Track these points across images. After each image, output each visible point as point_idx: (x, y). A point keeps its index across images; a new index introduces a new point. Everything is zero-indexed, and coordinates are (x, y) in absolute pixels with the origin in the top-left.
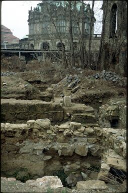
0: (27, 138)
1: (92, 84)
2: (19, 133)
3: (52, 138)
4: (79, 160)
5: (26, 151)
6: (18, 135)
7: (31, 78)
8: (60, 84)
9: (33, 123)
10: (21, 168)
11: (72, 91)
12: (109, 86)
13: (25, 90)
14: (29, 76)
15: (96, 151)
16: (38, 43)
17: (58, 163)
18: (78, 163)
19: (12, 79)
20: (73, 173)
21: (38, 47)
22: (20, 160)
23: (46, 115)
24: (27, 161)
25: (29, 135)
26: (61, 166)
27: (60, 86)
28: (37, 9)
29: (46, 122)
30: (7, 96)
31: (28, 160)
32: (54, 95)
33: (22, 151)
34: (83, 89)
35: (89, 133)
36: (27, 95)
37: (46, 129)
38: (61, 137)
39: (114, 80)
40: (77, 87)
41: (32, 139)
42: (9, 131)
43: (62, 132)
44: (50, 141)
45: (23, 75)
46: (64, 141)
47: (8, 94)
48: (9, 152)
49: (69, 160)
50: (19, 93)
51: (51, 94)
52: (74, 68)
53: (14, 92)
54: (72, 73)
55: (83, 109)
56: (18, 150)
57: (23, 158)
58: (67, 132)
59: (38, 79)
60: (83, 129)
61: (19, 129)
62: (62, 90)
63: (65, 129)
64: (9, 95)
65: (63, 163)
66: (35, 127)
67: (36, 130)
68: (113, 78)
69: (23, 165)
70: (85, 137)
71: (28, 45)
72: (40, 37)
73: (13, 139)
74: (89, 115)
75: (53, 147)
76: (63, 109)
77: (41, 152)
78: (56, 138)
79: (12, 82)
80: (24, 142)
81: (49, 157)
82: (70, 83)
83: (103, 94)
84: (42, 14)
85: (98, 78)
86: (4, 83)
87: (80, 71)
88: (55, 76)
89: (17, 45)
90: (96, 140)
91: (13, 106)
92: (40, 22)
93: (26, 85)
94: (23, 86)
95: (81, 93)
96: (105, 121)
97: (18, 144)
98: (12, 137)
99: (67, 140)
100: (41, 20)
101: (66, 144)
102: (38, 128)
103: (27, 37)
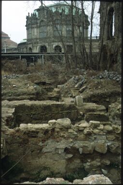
0: (49, 137)
1: (98, 84)
2: (42, 133)
3: (73, 136)
4: (99, 157)
5: (49, 150)
6: (41, 135)
7: (36, 79)
8: (67, 85)
9: (55, 123)
10: (44, 167)
11: (79, 92)
12: (114, 85)
13: (34, 91)
14: (34, 78)
15: (115, 148)
16: (36, 47)
17: (78, 161)
18: (98, 160)
19: (19, 81)
20: (94, 170)
21: (36, 50)
22: (43, 159)
23: (60, 114)
24: (49, 160)
25: (52, 135)
26: (81, 164)
27: (67, 87)
28: (34, 15)
29: (67, 122)
30: (18, 98)
31: (51, 158)
32: (62, 95)
33: (44, 150)
34: (90, 89)
35: (108, 131)
36: (37, 96)
37: (67, 128)
38: (82, 136)
39: (118, 80)
40: (84, 87)
41: (54, 138)
42: (33, 132)
43: (82, 131)
44: (71, 140)
45: (29, 78)
46: (85, 140)
47: (19, 95)
48: (32, 152)
49: (89, 158)
50: (29, 94)
51: (58, 94)
52: (78, 69)
53: (25, 94)
54: (76, 74)
55: (96, 108)
56: (41, 150)
57: (46, 157)
58: (87, 130)
59: (43, 81)
60: (102, 127)
61: (41, 129)
62: (70, 90)
63: (85, 128)
64: (21, 96)
65: (83, 161)
66: (56, 127)
67: (58, 130)
68: (116, 77)
69: (46, 164)
70: (104, 135)
71: (27, 48)
72: (38, 40)
73: (36, 139)
74: (102, 113)
75: (74, 146)
76: (77, 109)
77: (63, 151)
78: (77, 137)
79: (20, 84)
80: (47, 142)
81: (70, 156)
82: (76, 84)
83: (110, 93)
84: (39, 19)
85: (103, 78)
86: (14, 86)
87: (84, 71)
88: (60, 77)
89: (15, 49)
90: (114, 138)
91: (29, 107)
92: (37, 27)
93: (35, 87)
94: (32, 88)
95: (89, 92)
96: (116, 119)
97: (41, 144)
98: (35, 137)
99: (88, 139)
100: (38, 25)
101: (87, 142)
102: (60, 128)
103: (26, 41)
